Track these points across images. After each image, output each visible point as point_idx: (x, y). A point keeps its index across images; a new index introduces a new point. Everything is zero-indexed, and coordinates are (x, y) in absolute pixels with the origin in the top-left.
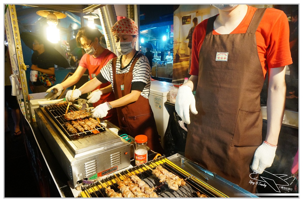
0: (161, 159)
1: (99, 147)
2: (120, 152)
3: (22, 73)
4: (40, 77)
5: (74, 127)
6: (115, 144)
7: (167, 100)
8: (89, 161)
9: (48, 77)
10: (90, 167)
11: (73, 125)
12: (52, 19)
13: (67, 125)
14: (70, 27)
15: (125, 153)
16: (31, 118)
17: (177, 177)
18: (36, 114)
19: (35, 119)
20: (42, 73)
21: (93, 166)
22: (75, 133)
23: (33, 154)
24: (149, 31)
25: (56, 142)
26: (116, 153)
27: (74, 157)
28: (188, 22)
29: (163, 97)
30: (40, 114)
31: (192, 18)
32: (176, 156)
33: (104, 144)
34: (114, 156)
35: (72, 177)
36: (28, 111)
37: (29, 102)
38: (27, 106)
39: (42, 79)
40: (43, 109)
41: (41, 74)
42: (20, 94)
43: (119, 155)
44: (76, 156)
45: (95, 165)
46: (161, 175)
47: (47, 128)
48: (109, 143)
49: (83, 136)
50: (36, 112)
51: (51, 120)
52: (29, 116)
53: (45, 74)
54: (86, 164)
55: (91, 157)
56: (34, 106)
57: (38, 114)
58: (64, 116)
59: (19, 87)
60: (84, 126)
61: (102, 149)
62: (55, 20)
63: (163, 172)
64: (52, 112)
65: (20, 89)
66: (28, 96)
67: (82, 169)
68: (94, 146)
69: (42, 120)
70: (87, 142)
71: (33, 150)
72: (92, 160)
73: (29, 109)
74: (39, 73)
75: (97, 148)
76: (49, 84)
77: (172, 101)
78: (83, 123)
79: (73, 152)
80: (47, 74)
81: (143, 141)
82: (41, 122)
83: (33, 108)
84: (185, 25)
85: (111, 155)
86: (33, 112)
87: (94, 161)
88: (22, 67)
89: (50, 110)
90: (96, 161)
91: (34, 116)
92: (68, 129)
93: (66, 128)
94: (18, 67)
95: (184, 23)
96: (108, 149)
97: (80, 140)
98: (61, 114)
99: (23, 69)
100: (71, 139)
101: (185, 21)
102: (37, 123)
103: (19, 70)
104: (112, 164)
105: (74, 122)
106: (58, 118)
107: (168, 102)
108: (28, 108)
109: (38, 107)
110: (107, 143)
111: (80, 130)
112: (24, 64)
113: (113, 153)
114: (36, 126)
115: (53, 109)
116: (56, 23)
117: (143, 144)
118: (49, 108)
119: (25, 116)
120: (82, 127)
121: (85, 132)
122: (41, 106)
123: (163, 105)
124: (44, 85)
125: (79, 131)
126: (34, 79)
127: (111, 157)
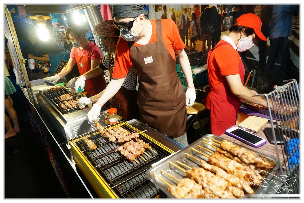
0: (122, 122)
3: (22, 66)
4: (37, 65)
5: (65, 106)
8: (76, 126)
9: (44, 64)
10: (77, 130)
11: (64, 104)
12: (41, 22)
13: (61, 104)
16: (34, 102)
18: (37, 98)
19: (37, 102)
20: (39, 61)
21: (79, 130)
22: (66, 109)
23: (39, 128)
25: (54, 116)
27: (66, 124)
28: (159, 9)
30: (41, 98)
32: (134, 120)
35: (66, 137)
36: (31, 96)
37: (31, 88)
39: (39, 66)
40: (42, 93)
41: (37, 62)
42: (23, 83)
46: (117, 130)
47: (47, 108)
49: (72, 111)
50: (38, 96)
51: (49, 101)
52: (32, 100)
53: (41, 62)
54: (74, 128)
55: (77, 124)
56: (35, 91)
57: (39, 97)
58: (58, 98)
59: (21, 77)
60: (72, 104)
62: (43, 22)
63: (119, 129)
64: (50, 96)
65: (23, 79)
66: (29, 84)
67: (72, 132)
68: (79, 117)
69: (43, 103)
70: (74, 114)
71: (38, 125)
72: (78, 126)
73: (32, 94)
74: (35, 61)
76: (46, 70)
78: (72, 102)
79: (65, 121)
80: (42, 61)
81: (114, 112)
82: (42, 104)
83: (34, 93)
84: (157, 12)
86: (35, 96)
88: (22, 61)
89: (48, 94)
91: (36, 100)
92: (61, 107)
93: (60, 106)
94: (19, 62)
95: (156, 10)
97: (70, 114)
98: (56, 97)
99: (23, 63)
100: (64, 113)
101: (157, 8)
102: (39, 105)
103: (20, 64)
104: (92, 128)
105: (65, 102)
106: (54, 100)
108: (30, 93)
109: (38, 92)
111: (70, 107)
112: (23, 59)
114: (38, 107)
115: (50, 93)
116: (44, 24)
117: (114, 114)
118: (47, 93)
119: (29, 100)
120: (71, 105)
121: (73, 108)
122: (40, 91)
124: (42, 71)
125: (68, 108)
126: (32, 67)
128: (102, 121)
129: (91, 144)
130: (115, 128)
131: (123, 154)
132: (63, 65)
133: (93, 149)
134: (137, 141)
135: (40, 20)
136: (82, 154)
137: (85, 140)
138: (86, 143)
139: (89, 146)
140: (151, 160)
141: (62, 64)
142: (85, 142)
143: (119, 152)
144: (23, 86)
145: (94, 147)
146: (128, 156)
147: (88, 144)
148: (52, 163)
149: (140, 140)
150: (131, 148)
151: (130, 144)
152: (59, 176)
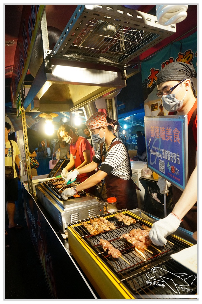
0: (125, 211)
1: (80, 205)
2: (96, 209)
3: (27, 158)
6: (92, 203)
7: (142, 176)
8: (74, 213)
10: (74, 218)
12: (49, 119)
14: (61, 121)
15: (99, 211)
16: (33, 194)
17: (131, 218)
18: (36, 189)
19: (35, 194)
21: (76, 217)
24: (131, 118)
26: (93, 210)
27: (63, 210)
28: (156, 108)
29: (138, 174)
30: (40, 188)
31: (159, 105)
33: (84, 203)
34: (91, 212)
35: (62, 225)
36: (31, 187)
37: (31, 180)
38: (30, 183)
40: (41, 184)
43: (95, 211)
44: (65, 210)
45: (77, 217)
46: (120, 217)
48: (87, 202)
50: (37, 187)
54: (71, 215)
55: (75, 211)
56: (34, 184)
59: (25, 169)
61: (83, 205)
62: (51, 119)
63: (122, 216)
64: (48, 185)
65: (26, 171)
67: (69, 219)
69: (41, 192)
71: (34, 217)
72: (75, 213)
75: (79, 205)
77: (145, 177)
79: (63, 207)
81: (113, 201)
84: (153, 112)
85: (89, 211)
86: (34, 188)
87: (77, 214)
90: (78, 214)
91: (35, 191)
94: (25, 155)
95: (152, 110)
96: (86, 206)
99: (28, 156)
101: (153, 108)
102: (37, 196)
103: (25, 156)
106: (52, 188)
107: (142, 177)
108: (30, 185)
109: (38, 184)
110: (86, 202)
112: (29, 152)
113: (90, 209)
116: (51, 121)
117: (113, 204)
118: (46, 183)
119: (29, 191)
123: (138, 180)
127: (89, 212)
128: (101, 210)
129: (92, 229)
130: (118, 215)
131: (130, 242)
132: (62, 162)
133: (94, 234)
134: (145, 229)
135: (48, 117)
136: (82, 239)
137: (85, 225)
138: (86, 228)
139: (89, 231)
140: (165, 254)
141: (60, 162)
142: (84, 227)
143: (125, 240)
144: (24, 181)
145: (95, 233)
146: (137, 245)
147: (88, 229)
148: (41, 260)
149: (148, 228)
150: (139, 236)
151: (137, 232)
152: (48, 276)
